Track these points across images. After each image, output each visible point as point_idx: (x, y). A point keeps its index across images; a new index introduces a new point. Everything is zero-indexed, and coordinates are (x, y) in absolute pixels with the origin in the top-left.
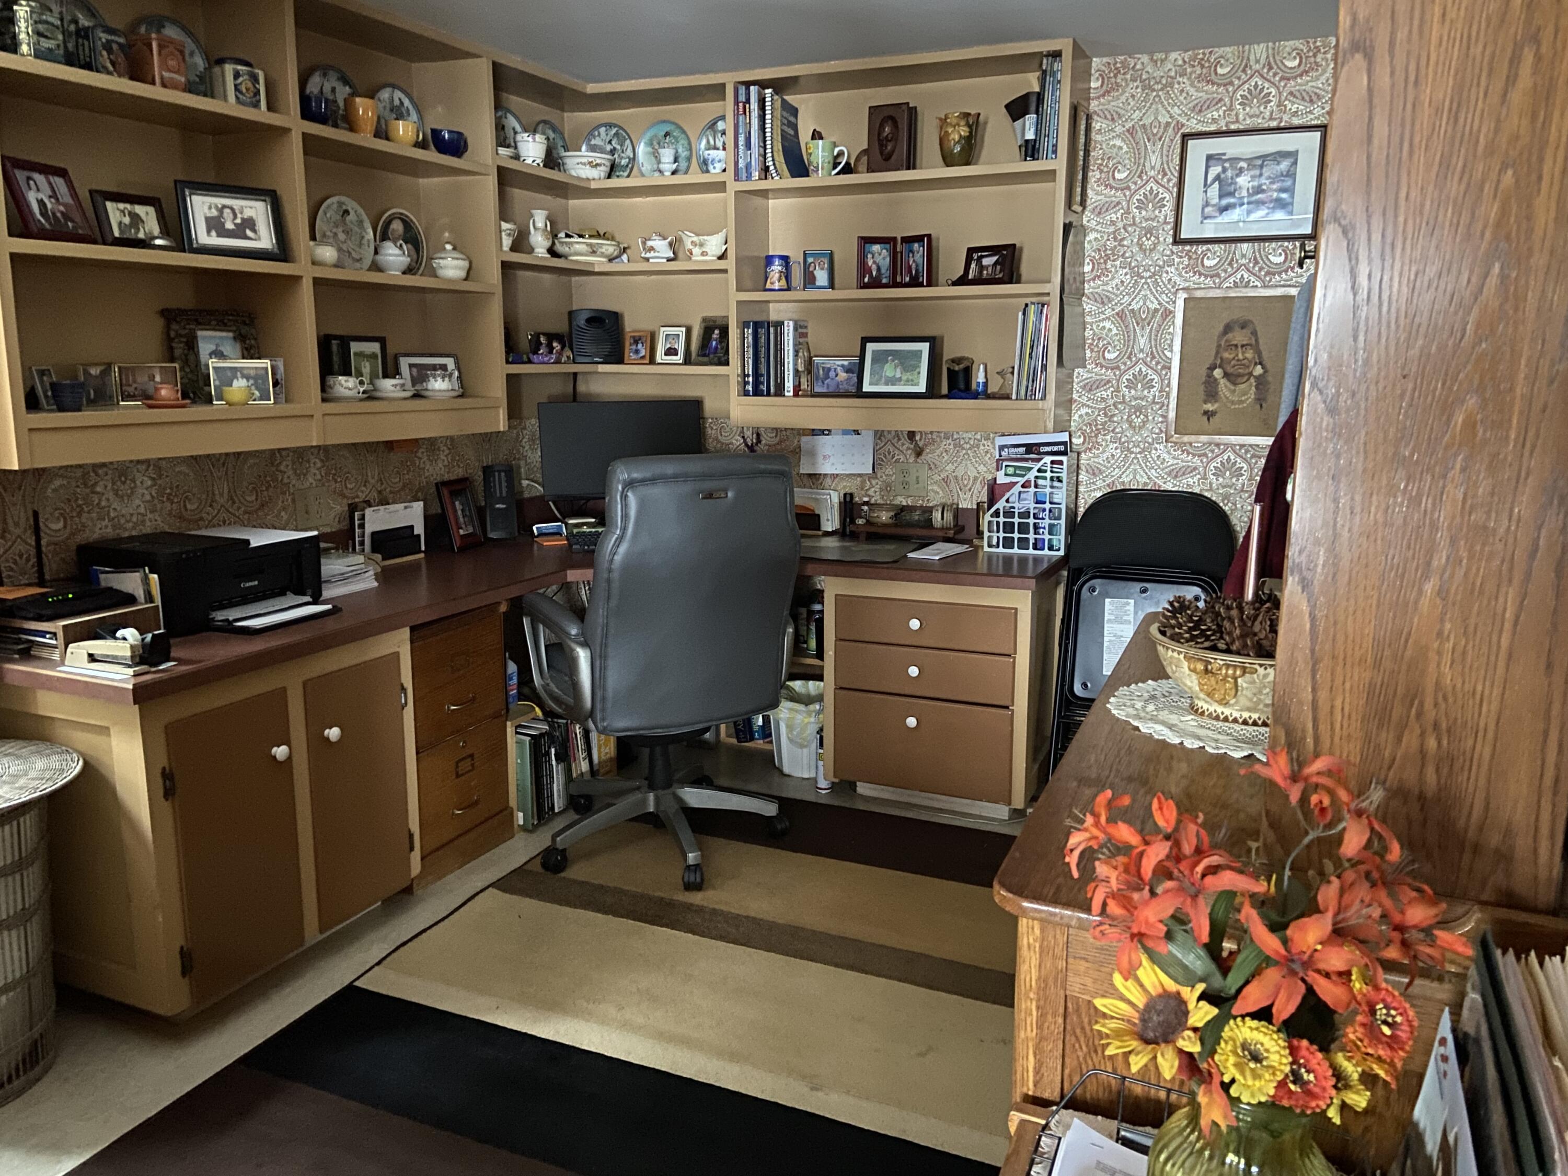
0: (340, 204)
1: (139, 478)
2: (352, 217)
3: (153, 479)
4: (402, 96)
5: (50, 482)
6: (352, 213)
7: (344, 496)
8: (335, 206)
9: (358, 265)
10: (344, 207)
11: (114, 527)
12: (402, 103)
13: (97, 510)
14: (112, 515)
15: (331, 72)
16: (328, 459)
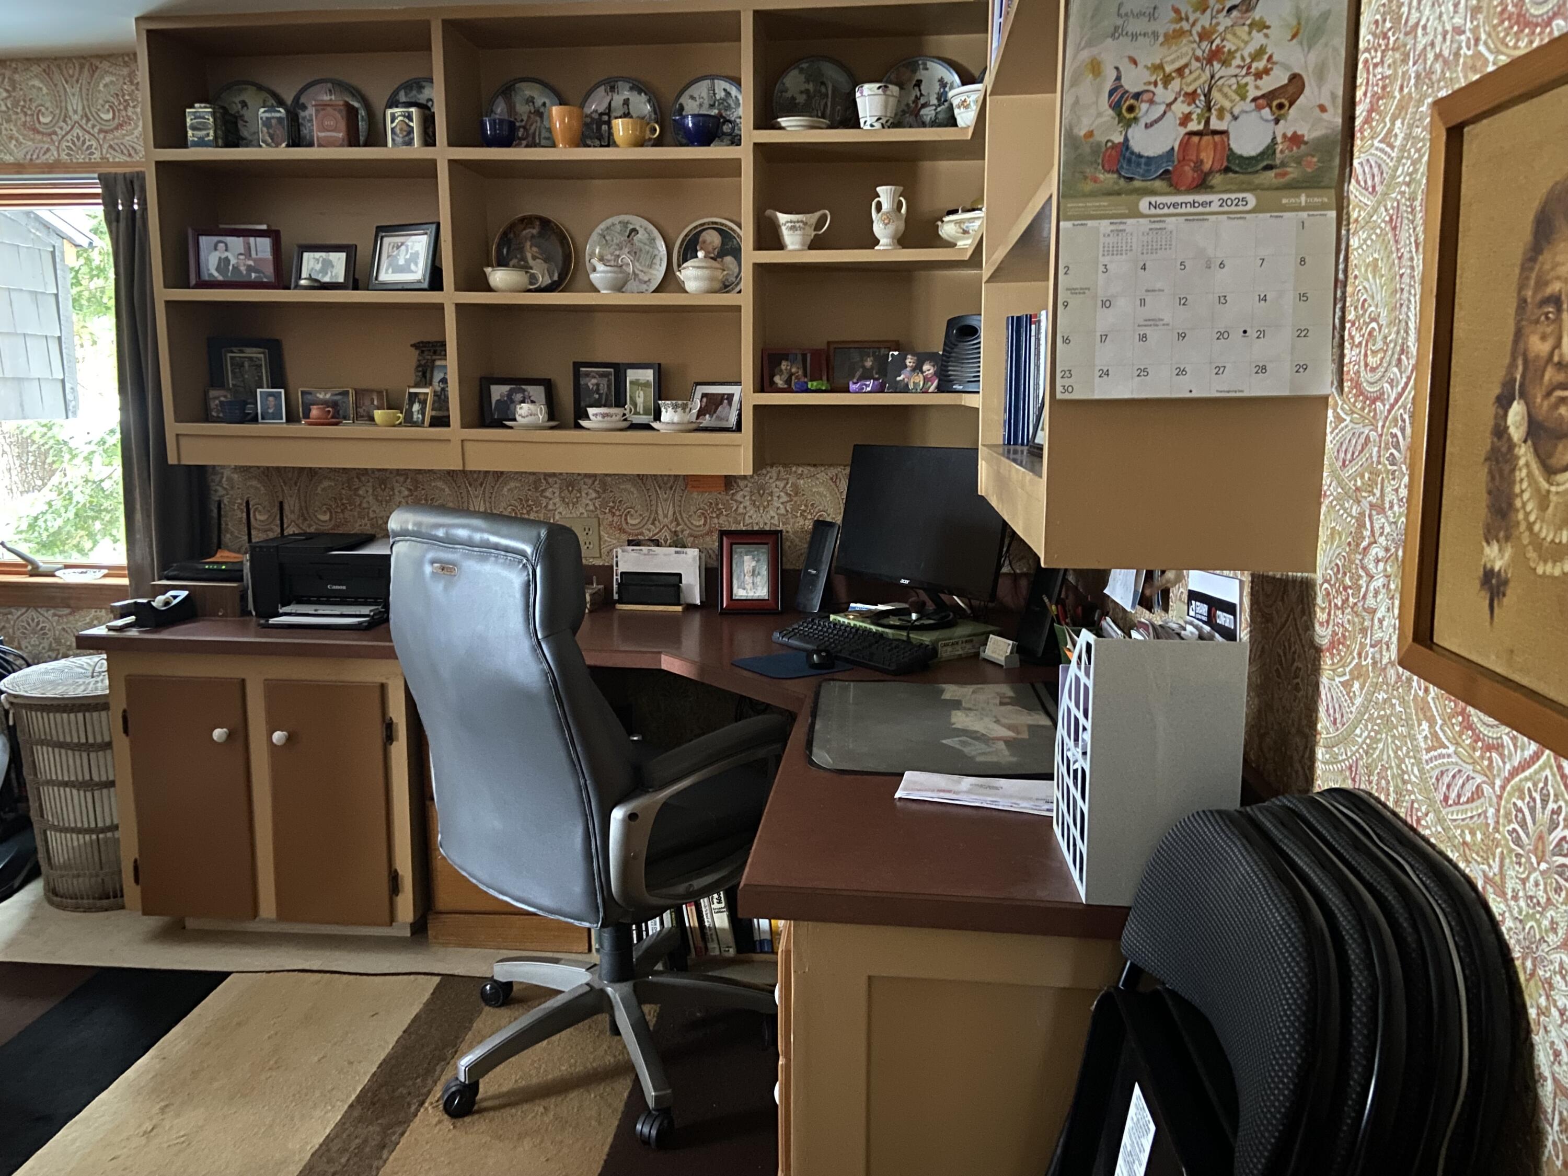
0: (625, 224)
1: (397, 487)
2: (642, 235)
3: (410, 490)
4: (727, 86)
5: (320, 482)
6: (641, 231)
7: (622, 530)
8: (618, 227)
9: (644, 287)
10: (631, 227)
11: (372, 526)
12: (728, 94)
13: (358, 509)
14: (372, 515)
15: (620, 83)
16: (604, 491)
